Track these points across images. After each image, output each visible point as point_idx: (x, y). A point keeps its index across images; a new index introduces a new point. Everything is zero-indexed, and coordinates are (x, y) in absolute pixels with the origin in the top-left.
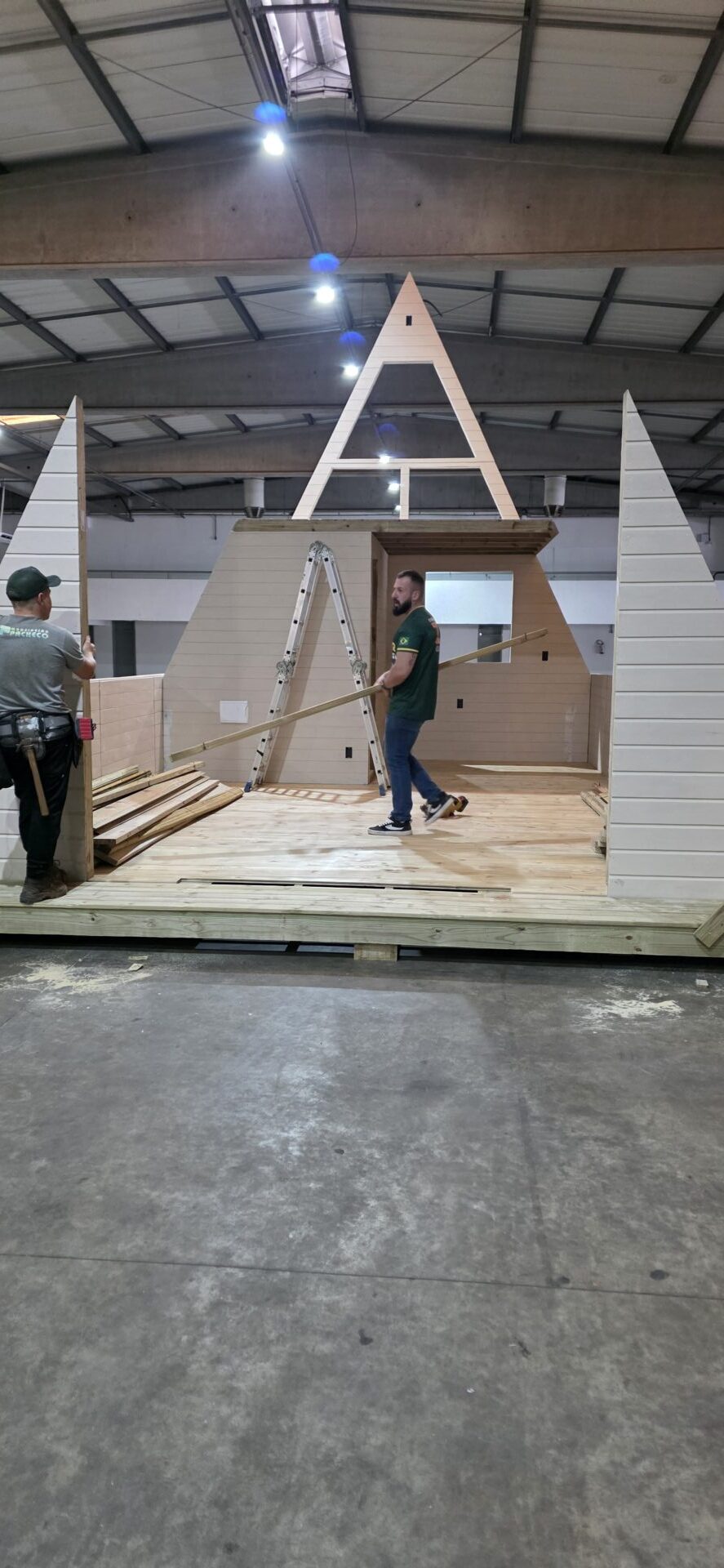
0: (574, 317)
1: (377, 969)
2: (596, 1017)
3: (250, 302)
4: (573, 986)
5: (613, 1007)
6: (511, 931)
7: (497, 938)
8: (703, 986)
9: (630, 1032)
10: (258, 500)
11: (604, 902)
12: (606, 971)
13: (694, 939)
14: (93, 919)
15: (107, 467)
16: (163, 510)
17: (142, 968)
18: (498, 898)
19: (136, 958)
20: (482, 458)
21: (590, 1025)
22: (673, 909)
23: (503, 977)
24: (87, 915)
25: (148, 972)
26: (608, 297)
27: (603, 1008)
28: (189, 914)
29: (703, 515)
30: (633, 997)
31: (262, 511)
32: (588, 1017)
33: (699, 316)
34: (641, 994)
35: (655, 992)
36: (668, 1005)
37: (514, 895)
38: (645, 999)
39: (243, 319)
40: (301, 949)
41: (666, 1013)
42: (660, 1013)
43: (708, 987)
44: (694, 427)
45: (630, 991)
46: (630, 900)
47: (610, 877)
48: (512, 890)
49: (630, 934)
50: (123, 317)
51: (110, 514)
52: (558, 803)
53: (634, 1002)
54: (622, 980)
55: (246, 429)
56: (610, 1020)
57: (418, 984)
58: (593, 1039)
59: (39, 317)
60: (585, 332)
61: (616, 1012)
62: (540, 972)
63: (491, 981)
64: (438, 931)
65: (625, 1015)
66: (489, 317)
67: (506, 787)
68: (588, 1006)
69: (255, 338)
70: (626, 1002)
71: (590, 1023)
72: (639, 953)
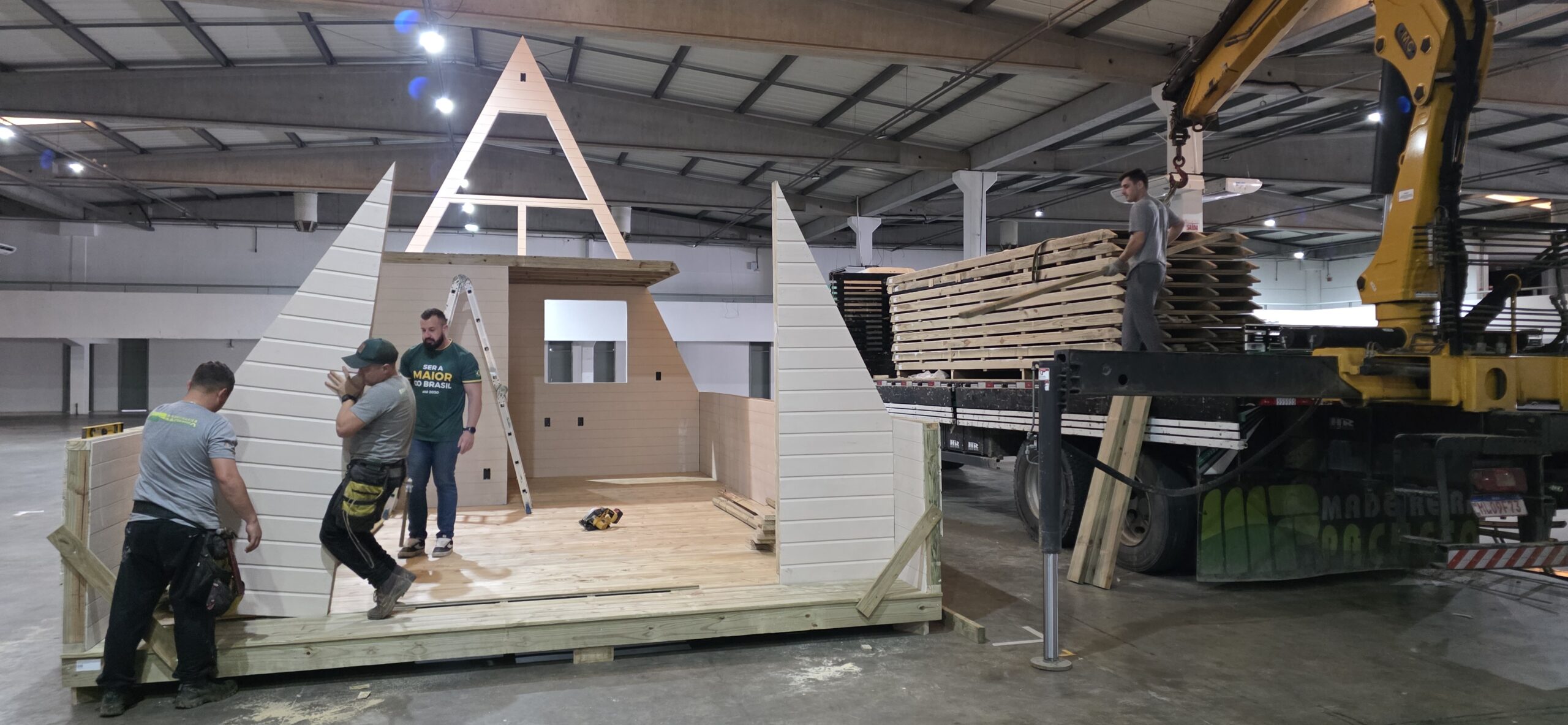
0: (649, 76)
1: (597, 669)
2: (799, 683)
3: (327, 32)
4: (771, 661)
5: (810, 674)
6: (714, 620)
7: (702, 629)
8: (868, 650)
9: (829, 690)
10: (311, 214)
11: (780, 589)
12: (791, 647)
13: (856, 611)
14: (308, 653)
15: (131, 174)
16: (195, 219)
17: (370, 695)
18: (692, 594)
19: (362, 687)
20: (593, 199)
21: (798, 690)
22: (835, 589)
23: (711, 662)
24: (302, 650)
25: (378, 698)
26: (678, 61)
27: (802, 676)
28: (410, 637)
29: (752, 246)
30: (819, 664)
31: (315, 225)
32: (792, 684)
33: (753, 85)
34: (825, 661)
35: (835, 659)
36: (848, 666)
37: (705, 591)
38: (829, 664)
39: (317, 44)
40: (518, 660)
41: (850, 673)
42: (846, 673)
43: (872, 650)
44: (744, 172)
45: (816, 660)
46: (800, 585)
47: (781, 567)
48: (701, 586)
49: (808, 613)
50: (182, 32)
51: (125, 222)
52: (696, 510)
53: (823, 668)
54: (807, 652)
55: (302, 144)
56: (811, 684)
57: (643, 677)
58: (805, 699)
59: (79, 23)
60: (654, 88)
61: (812, 677)
62: (739, 654)
63: (703, 667)
64: (650, 628)
65: (820, 679)
66: (568, 67)
67: (641, 498)
68: (789, 676)
69: (327, 63)
70: (817, 668)
71: (797, 688)
72: (816, 628)
